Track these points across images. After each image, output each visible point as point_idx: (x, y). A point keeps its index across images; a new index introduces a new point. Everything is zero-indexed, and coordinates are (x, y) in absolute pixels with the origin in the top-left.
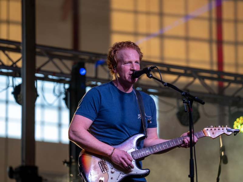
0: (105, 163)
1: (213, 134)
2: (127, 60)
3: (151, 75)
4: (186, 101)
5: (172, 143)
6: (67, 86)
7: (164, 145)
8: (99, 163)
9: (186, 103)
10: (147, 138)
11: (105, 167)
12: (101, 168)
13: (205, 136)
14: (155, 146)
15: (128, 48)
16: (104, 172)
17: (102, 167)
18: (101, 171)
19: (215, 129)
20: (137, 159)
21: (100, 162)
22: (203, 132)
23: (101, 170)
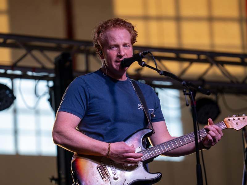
0: (105, 167)
1: (237, 125)
2: (113, 43)
3: (143, 63)
4: (187, 92)
5: (187, 139)
6: (51, 84)
7: (177, 142)
8: (97, 168)
9: (187, 94)
10: (154, 134)
11: (106, 173)
12: (100, 174)
13: (227, 128)
14: (165, 144)
15: (114, 29)
16: (105, 179)
17: (102, 173)
18: (101, 178)
19: (239, 119)
20: (145, 161)
21: (99, 167)
22: (225, 123)
23: (101, 176)
